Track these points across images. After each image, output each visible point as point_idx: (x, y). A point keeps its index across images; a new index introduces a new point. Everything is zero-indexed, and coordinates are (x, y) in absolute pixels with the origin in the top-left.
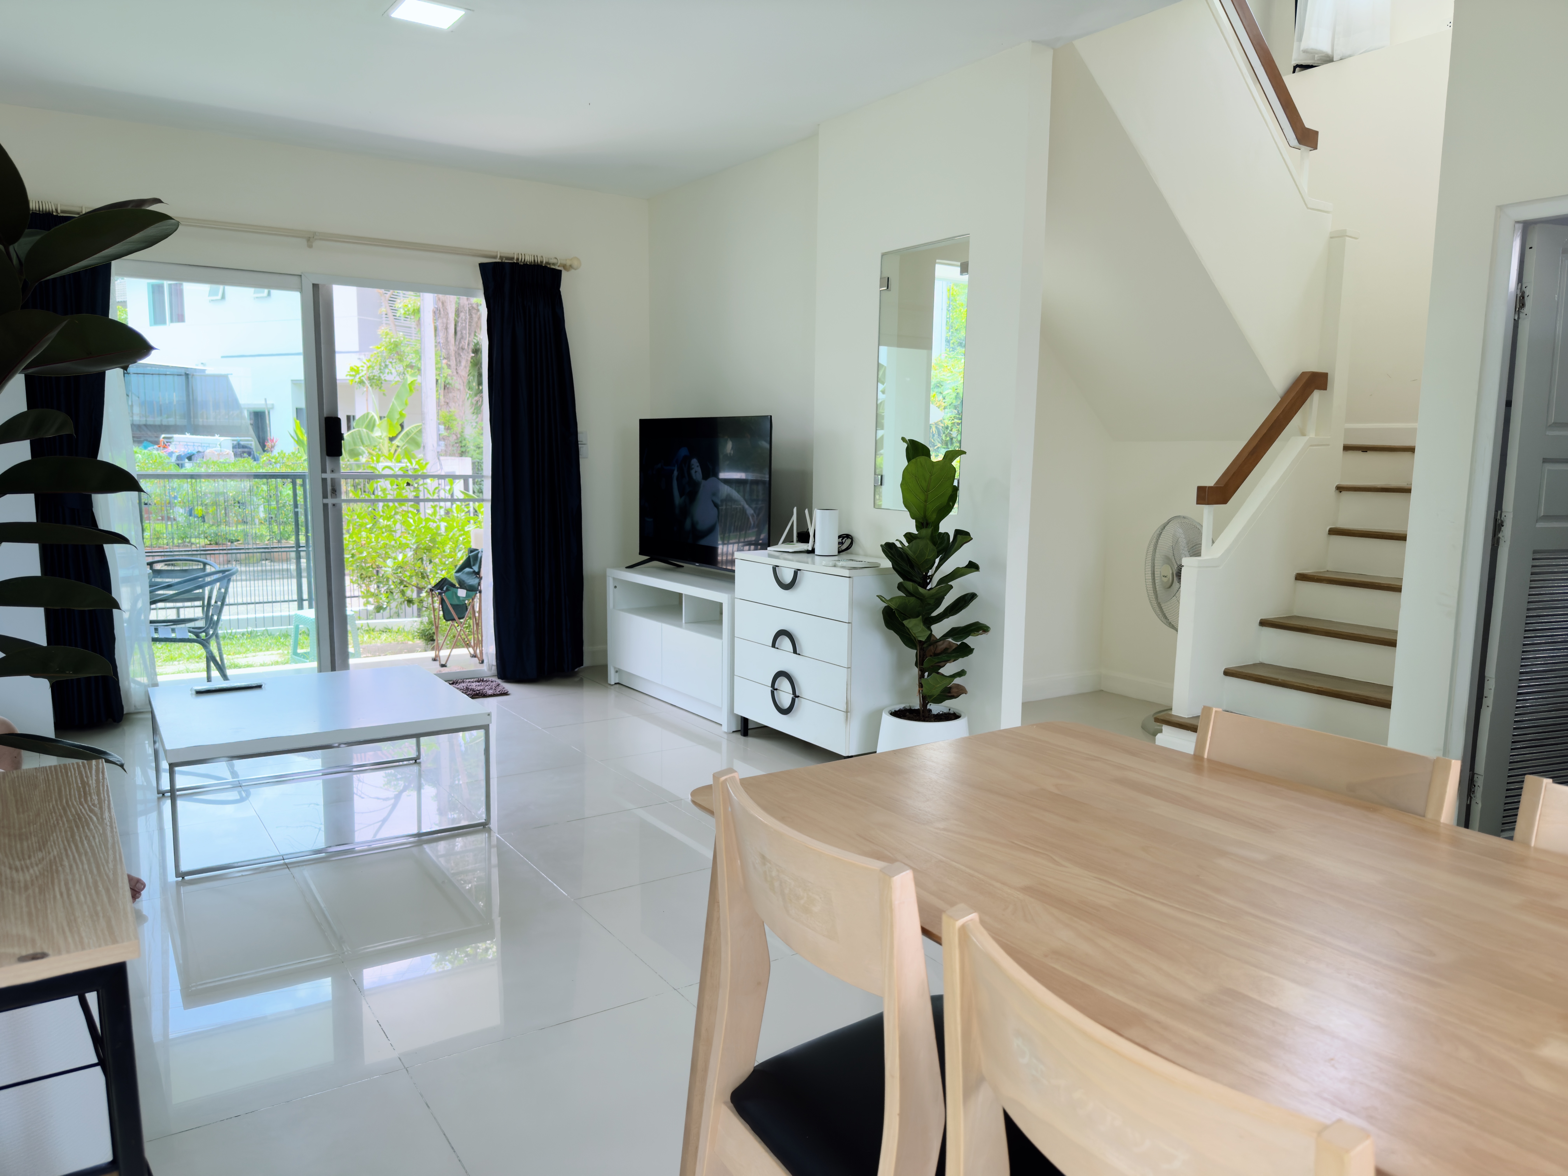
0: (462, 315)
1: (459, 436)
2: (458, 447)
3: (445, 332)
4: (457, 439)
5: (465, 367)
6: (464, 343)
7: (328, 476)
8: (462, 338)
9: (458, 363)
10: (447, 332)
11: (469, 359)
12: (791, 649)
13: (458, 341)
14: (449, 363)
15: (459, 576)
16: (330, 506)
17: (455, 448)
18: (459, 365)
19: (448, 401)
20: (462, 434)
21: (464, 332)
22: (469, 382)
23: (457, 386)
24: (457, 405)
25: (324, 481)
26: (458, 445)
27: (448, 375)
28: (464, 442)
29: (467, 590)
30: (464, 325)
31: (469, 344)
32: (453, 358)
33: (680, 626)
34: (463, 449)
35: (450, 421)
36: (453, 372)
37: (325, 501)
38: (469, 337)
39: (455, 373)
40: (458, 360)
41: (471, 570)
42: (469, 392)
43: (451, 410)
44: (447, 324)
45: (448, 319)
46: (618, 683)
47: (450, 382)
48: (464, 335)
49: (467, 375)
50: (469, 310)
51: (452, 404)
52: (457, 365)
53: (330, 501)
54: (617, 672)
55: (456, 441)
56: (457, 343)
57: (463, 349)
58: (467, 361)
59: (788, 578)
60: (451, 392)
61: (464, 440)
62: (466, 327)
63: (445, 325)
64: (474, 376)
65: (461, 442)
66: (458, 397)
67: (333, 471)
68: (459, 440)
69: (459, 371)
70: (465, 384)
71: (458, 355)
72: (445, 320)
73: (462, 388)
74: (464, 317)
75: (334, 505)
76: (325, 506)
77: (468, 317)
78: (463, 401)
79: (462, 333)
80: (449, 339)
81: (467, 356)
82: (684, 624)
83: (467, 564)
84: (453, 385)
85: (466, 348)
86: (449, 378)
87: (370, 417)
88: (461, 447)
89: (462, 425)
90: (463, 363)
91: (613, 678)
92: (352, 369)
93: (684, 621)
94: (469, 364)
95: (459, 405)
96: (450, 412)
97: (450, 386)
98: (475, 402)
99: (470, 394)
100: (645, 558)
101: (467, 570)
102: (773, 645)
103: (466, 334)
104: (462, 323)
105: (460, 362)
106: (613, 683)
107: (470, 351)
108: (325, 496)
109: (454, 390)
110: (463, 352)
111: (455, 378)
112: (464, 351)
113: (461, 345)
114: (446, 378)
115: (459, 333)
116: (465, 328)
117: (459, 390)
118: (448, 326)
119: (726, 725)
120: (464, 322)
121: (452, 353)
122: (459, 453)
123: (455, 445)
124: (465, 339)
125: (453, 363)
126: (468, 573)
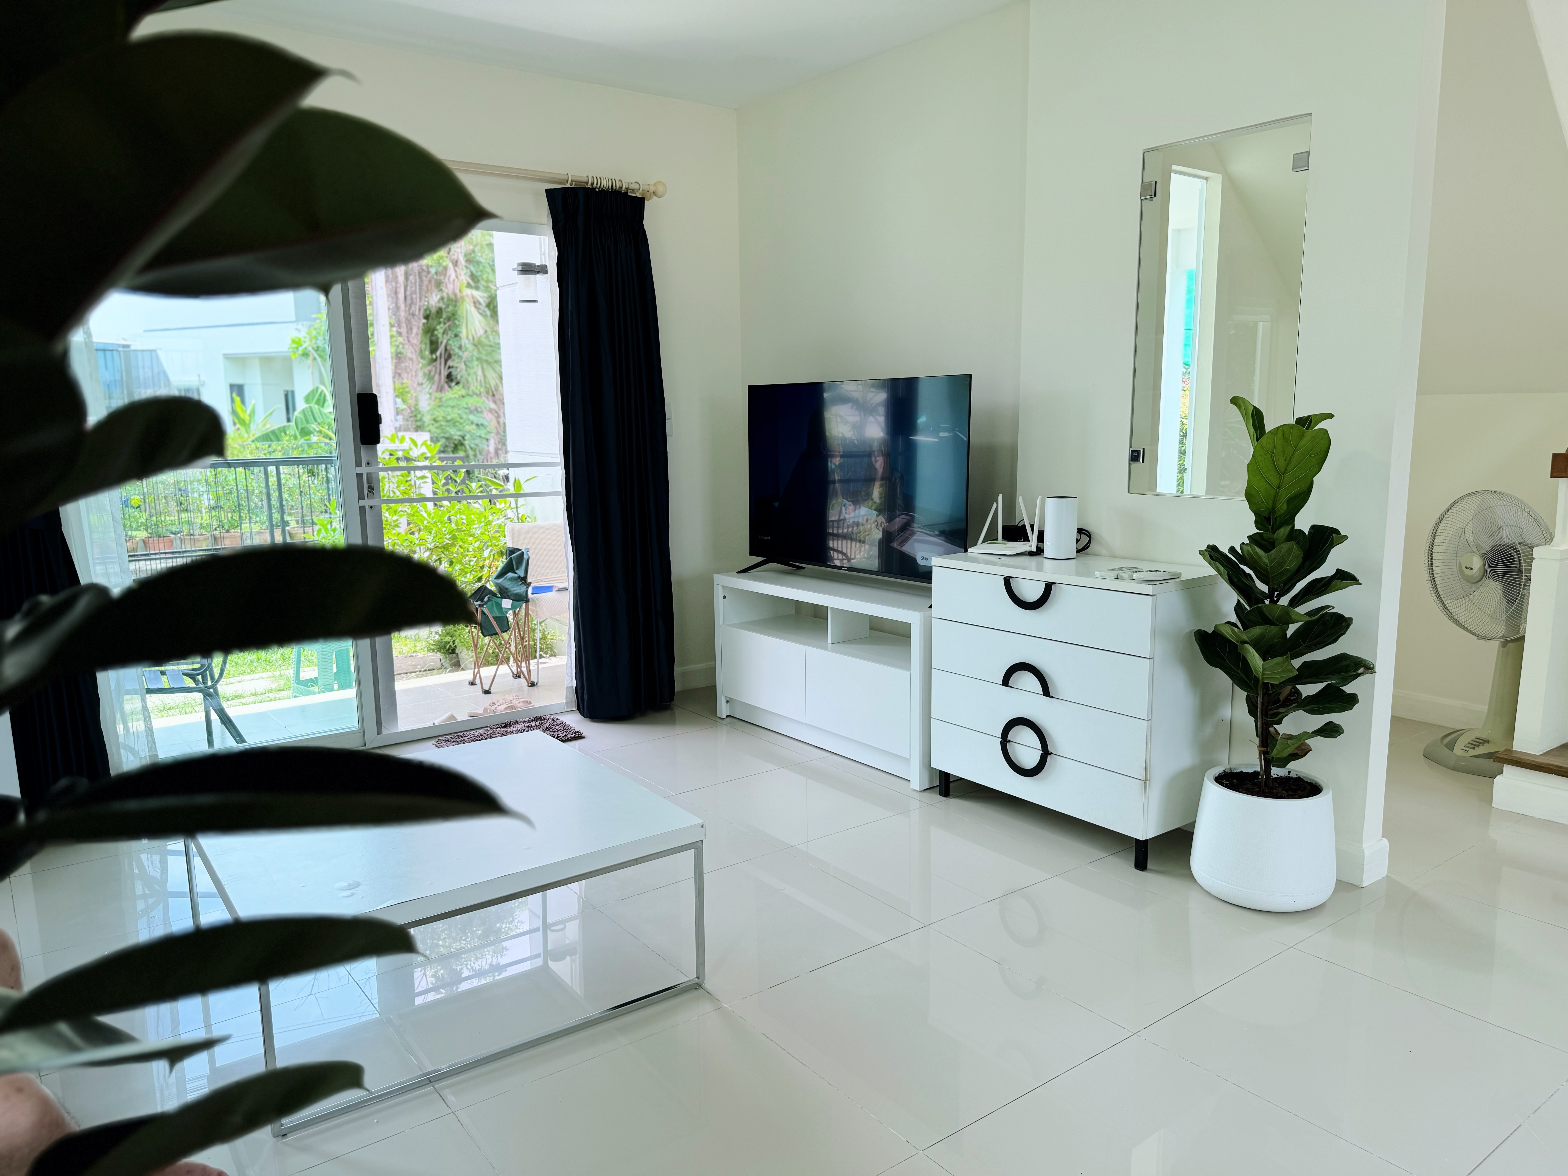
0: (411, 278)
1: (413, 409)
2: (412, 421)
3: (395, 297)
4: (412, 412)
5: (417, 334)
6: (415, 309)
7: (364, 470)
8: (412, 303)
9: (410, 330)
10: (397, 298)
11: (421, 325)
12: (1040, 690)
13: (408, 306)
14: (400, 330)
15: (501, 582)
16: (367, 508)
17: (410, 423)
18: (410, 332)
19: (399, 371)
20: (417, 407)
21: (414, 296)
22: (421, 351)
23: (409, 355)
24: (410, 375)
25: (360, 476)
26: (412, 419)
27: (401, 343)
28: (419, 416)
29: (513, 600)
30: (414, 289)
31: (420, 310)
32: (404, 325)
33: (825, 648)
34: (419, 424)
35: (404, 393)
36: (404, 340)
37: (362, 503)
38: (420, 301)
39: (407, 342)
40: (409, 327)
41: (516, 575)
42: (422, 361)
43: (404, 381)
44: (396, 288)
45: (397, 282)
46: (729, 716)
47: (402, 351)
48: (415, 300)
49: (418, 343)
50: (419, 273)
51: (404, 375)
52: (408, 332)
53: (366, 503)
54: (727, 702)
55: (411, 415)
56: (407, 309)
57: (413, 315)
58: (418, 328)
59: (1033, 593)
60: (403, 362)
61: (419, 413)
62: (416, 291)
63: (394, 289)
64: (426, 344)
65: (416, 416)
66: (411, 367)
67: (368, 464)
68: (414, 414)
69: (411, 339)
70: (417, 353)
71: (408, 321)
72: (394, 284)
73: (414, 357)
74: (413, 281)
75: (371, 507)
76: (362, 509)
77: (418, 280)
78: (416, 372)
79: (412, 298)
80: (399, 305)
81: (419, 323)
82: (830, 646)
83: (509, 568)
84: (405, 354)
85: (417, 313)
86: (401, 346)
87: (319, 391)
88: (416, 421)
89: (416, 397)
90: (415, 331)
91: (723, 710)
92: (294, 341)
93: (829, 642)
94: (421, 331)
95: (412, 376)
96: (402, 383)
97: (402, 356)
98: (427, 373)
99: (422, 363)
100: (759, 559)
101: (510, 575)
102: (1006, 682)
103: (416, 298)
104: (411, 287)
105: (411, 329)
106: (724, 717)
107: (421, 316)
108: (361, 497)
109: (406, 359)
110: (413, 318)
111: (406, 346)
112: (415, 317)
113: (411, 311)
114: (398, 346)
115: (409, 298)
116: (415, 293)
117: (411, 359)
118: (398, 290)
119: (917, 780)
120: (413, 285)
121: (403, 320)
122: (414, 428)
123: (410, 419)
124: (416, 304)
125: (404, 330)
126: (512, 579)
